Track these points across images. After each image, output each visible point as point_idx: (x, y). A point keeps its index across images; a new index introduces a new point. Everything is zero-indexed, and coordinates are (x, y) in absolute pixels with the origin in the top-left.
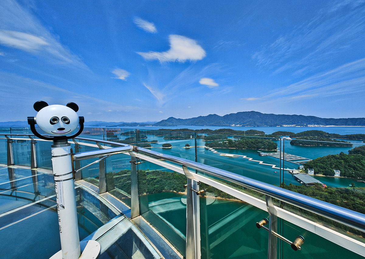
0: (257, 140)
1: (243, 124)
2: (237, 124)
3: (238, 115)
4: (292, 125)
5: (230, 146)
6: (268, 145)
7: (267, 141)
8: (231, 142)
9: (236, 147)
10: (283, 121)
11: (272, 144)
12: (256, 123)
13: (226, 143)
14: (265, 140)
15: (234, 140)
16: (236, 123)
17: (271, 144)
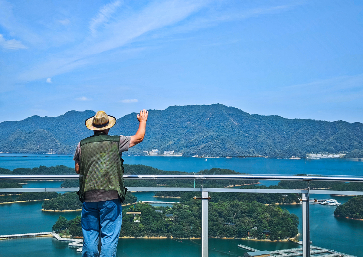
0: (237, 205)
1: (188, 147)
2: (168, 149)
3: (169, 117)
4: (336, 153)
5: (147, 230)
6: (271, 223)
7: (267, 210)
8: (149, 213)
9: (168, 231)
10: (310, 142)
11: (282, 219)
12: (228, 146)
13: (132, 218)
14: (260, 206)
15: (161, 208)
16: (163, 146)
17: (278, 218)
